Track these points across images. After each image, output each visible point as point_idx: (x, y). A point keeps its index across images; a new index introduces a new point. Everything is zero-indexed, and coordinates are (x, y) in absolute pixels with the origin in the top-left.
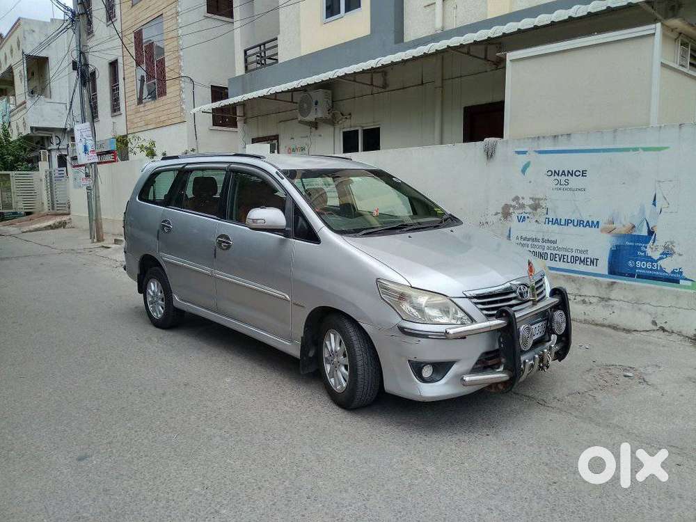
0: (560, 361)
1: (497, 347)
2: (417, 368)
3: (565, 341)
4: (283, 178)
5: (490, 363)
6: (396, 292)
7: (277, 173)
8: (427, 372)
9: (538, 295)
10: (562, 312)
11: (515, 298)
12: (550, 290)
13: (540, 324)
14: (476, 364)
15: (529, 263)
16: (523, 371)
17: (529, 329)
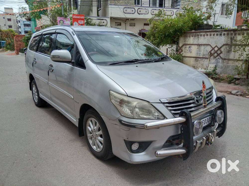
0: (219, 137)
1: (180, 132)
2: (129, 144)
3: (223, 127)
4: (74, 35)
5: (175, 142)
6: (119, 99)
7: (72, 32)
8: (135, 147)
9: (208, 101)
10: (222, 111)
11: (193, 103)
12: (216, 97)
13: (208, 118)
14: (166, 142)
15: (203, 83)
16: (195, 147)
17: (200, 123)
